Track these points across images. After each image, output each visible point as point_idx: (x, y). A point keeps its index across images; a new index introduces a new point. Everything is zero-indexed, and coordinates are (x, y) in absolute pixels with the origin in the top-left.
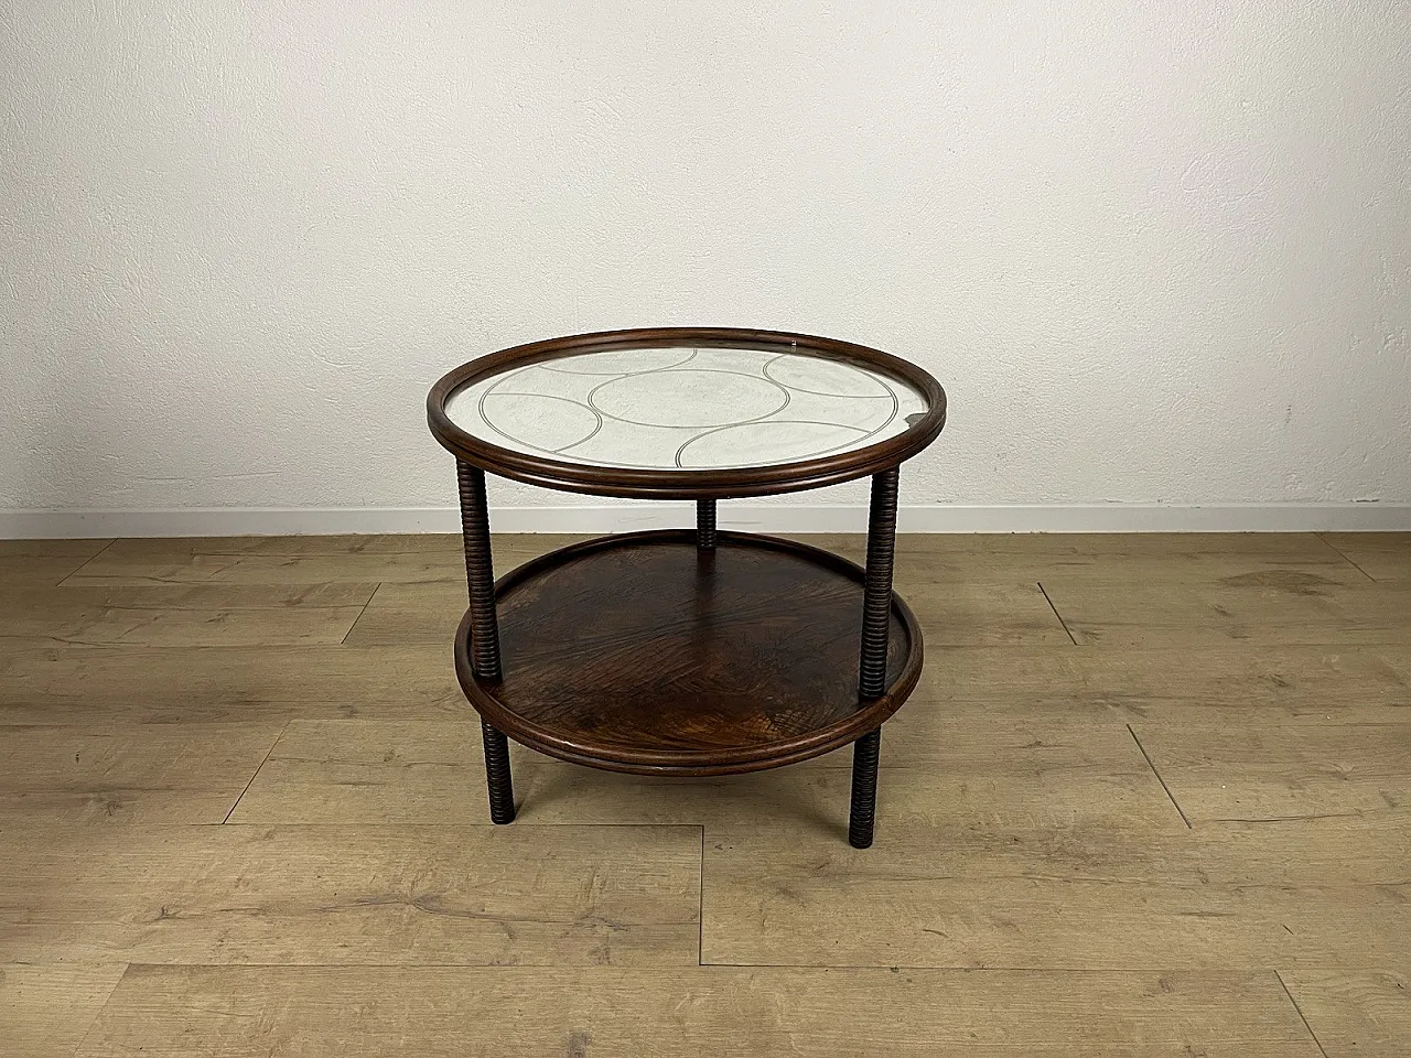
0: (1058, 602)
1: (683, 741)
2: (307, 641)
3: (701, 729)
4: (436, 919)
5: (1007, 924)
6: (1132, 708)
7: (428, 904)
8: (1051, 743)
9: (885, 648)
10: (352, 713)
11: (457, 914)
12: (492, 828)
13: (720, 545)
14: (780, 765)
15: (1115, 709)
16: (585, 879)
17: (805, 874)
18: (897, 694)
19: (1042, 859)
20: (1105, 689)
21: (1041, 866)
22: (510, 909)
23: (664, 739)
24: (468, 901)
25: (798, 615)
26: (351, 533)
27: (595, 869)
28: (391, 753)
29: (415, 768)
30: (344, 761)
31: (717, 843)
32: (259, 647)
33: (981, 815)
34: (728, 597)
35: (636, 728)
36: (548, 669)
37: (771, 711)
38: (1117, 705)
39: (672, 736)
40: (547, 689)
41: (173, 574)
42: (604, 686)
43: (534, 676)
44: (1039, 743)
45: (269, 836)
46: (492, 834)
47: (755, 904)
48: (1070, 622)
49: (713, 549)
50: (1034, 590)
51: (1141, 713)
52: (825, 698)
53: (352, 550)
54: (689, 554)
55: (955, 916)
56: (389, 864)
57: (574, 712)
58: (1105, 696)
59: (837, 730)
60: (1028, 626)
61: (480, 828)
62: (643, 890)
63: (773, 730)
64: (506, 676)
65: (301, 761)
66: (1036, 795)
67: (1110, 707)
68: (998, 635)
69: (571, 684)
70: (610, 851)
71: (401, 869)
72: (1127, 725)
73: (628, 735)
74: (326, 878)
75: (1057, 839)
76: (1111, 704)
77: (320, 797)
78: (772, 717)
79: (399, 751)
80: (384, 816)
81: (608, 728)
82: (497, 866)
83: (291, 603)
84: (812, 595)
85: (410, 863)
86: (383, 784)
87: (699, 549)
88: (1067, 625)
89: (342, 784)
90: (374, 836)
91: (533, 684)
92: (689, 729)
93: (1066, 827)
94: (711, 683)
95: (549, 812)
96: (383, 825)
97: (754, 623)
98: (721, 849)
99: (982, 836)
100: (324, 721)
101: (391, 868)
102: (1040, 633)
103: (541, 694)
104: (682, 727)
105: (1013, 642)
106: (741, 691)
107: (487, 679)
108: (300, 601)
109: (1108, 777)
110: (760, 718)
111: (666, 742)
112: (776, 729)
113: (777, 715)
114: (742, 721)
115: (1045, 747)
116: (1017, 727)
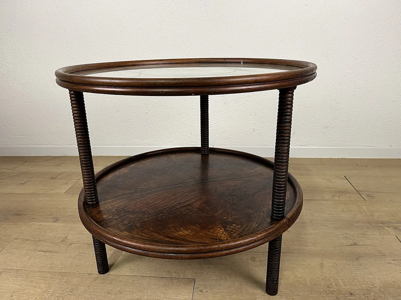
0: (354, 183)
1: (175, 239)
2: (52, 192)
3: (187, 233)
6: (396, 228)
8: (361, 243)
9: (285, 196)
10: (56, 220)
12: (97, 276)
13: (211, 153)
14: (227, 254)
15: (389, 229)
18: (292, 217)
20: (382, 220)
23: (167, 237)
25: (242, 180)
28: (66, 238)
29: (73, 245)
30: (45, 241)
31: (201, 289)
32: (33, 194)
33: (332, 280)
34: (212, 172)
35: (153, 231)
36: (119, 201)
37: (225, 224)
38: (389, 227)
39: (171, 236)
40: (116, 210)
41: (16, 168)
42: (143, 210)
43: (113, 204)
44: (355, 244)
46: (96, 278)
48: (361, 191)
49: (208, 155)
50: (343, 178)
51: (400, 230)
52: (253, 218)
54: (197, 157)
56: (44, 292)
57: (125, 222)
58: (382, 222)
59: (259, 236)
60: (342, 192)
63: (225, 235)
64: (100, 204)
65: (27, 240)
66: (358, 270)
67: (386, 227)
68: (330, 196)
69: (128, 208)
70: (149, 291)
71: (49, 295)
72: (396, 236)
73: (148, 235)
74: (14, 297)
75: (372, 293)
76: (386, 226)
77: (28, 257)
78: (225, 228)
79: (70, 237)
80: (51, 268)
81: (140, 230)
82: (93, 296)
83: (52, 178)
84: (249, 172)
85: (54, 292)
86: (57, 252)
87: (202, 154)
88: (359, 193)
89: (40, 251)
90: (43, 277)
91: (111, 207)
92: (181, 233)
93: (376, 287)
94: (196, 210)
95: (125, 269)
96: (49, 272)
97: (221, 183)
98: (202, 292)
99: (333, 291)
100: (44, 224)
101: (45, 294)
102: (348, 195)
103: (113, 213)
104: (178, 231)
105: (337, 198)
106: (211, 214)
107: (90, 205)
108: (56, 177)
109: (391, 262)
110: (219, 228)
111: (167, 239)
112: (227, 234)
113: (228, 227)
114: (209, 229)
115: (359, 245)
116: (344, 236)
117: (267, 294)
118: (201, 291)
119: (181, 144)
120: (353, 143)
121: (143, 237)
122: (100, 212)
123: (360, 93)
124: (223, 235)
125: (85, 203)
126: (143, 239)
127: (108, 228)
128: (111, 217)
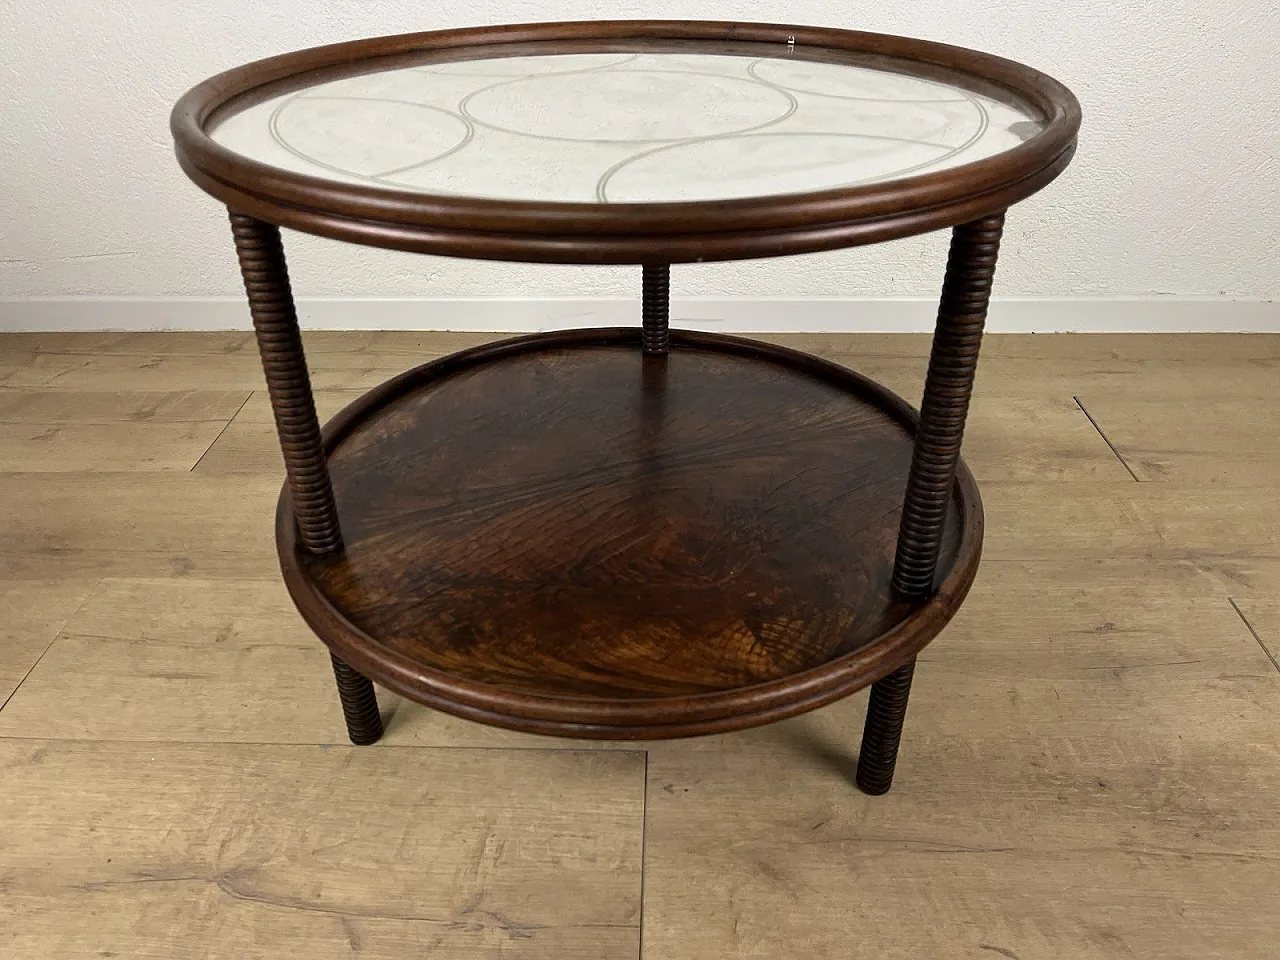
0: (1104, 422)
1: (613, 673)
2: (149, 466)
3: (642, 650)
4: (247, 910)
5: (1107, 935)
6: (1229, 573)
7: (239, 882)
8: (1128, 625)
10: (185, 567)
11: (277, 901)
12: (349, 750)
13: (673, 348)
15: (1208, 575)
16: (473, 842)
17: (794, 838)
19: (1143, 818)
20: (1190, 545)
21: (1144, 832)
22: (359, 893)
23: (584, 669)
24: (299, 879)
25: (787, 454)
26: (229, 328)
27: (489, 822)
28: (228, 629)
29: (256, 653)
30: (161, 641)
31: (667, 782)
32: (87, 474)
33: (1045, 742)
34: (686, 425)
35: (538, 647)
36: (410, 540)
37: (755, 619)
38: (1208, 569)
39: (598, 664)
40: (406, 574)
41: (7, 377)
42: (495, 571)
43: (391, 551)
44: (1110, 627)
45: (37, 758)
46: (348, 760)
47: (720, 890)
48: (1126, 450)
49: (664, 356)
50: (1070, 405)
51: (1242, 579)
52: (838, 596)
53: (229, 350)
54: (630, 362)
55: (1026, 920)
56: (193, 810)
57: (443, 616)
58: (1190, 555)
61: (330, 750)
62: (556, 862)
63: (759, 655)
64: (349, 550)
65: (104, 640)
66: (1121, 709)
67: (1200, 571)
68: (1032, 467)
69: (445, 566)
70: (513, 794)
71: (210, 820)
72: (1229, 599)
73: (525, 661)
74: (102, 832)
75: (1162, 783)
76: (1200, 567)
77: (118, 697)
78: (756, 629)
79: (238, 626)
80: (201, 729)
81: (496, 645)
82: (349, 815)
83: (140, 416)
84: (806, 422)
85: (225, 808)
86: (208, 677)
87: (645, 355)
88: (1122, 455)
89: (152, 676)
90: (181, 762)
91: (387, 564)
92: (624, 651)
93: (1171, 763)
94: (659, 567)
95: (431, 725)
96: (196, 745)
97: (724, 467)
98: (672, 792)
99: (1051, 776)
100: (145, 581)
101: (196, 818)
102: (1088, 466)
103: (397, 582)
104: (613, 646)
105: (1053, 476)
106: (706, 581)
107: (319, 555)
108: (151, 414)
109: (1217, 681)
110: (737, 631)
111: (585, 675)
112: (764, 653)
113: (765, 625)
114: (709, 637)
115: (1120, 631)
116: (1077, 600)
117: (857, 792)
118: (668, 788)
119: (553, 291)
120: (1104, 285)
121: (512, 671)
122: (352, 582)
123: (1148, 119)
124: (754, 658)
125: (301, 549)
126: (511, 676)
127: (394, 641)
128: (393, 600)
